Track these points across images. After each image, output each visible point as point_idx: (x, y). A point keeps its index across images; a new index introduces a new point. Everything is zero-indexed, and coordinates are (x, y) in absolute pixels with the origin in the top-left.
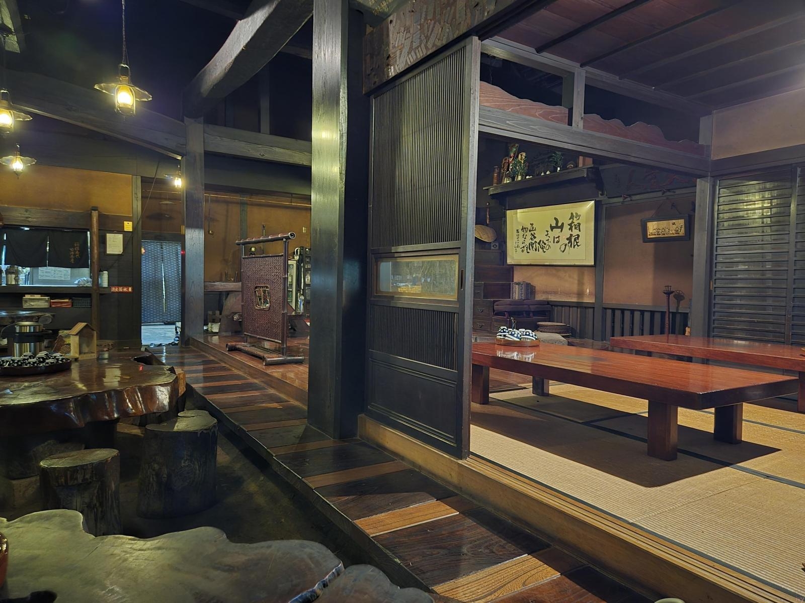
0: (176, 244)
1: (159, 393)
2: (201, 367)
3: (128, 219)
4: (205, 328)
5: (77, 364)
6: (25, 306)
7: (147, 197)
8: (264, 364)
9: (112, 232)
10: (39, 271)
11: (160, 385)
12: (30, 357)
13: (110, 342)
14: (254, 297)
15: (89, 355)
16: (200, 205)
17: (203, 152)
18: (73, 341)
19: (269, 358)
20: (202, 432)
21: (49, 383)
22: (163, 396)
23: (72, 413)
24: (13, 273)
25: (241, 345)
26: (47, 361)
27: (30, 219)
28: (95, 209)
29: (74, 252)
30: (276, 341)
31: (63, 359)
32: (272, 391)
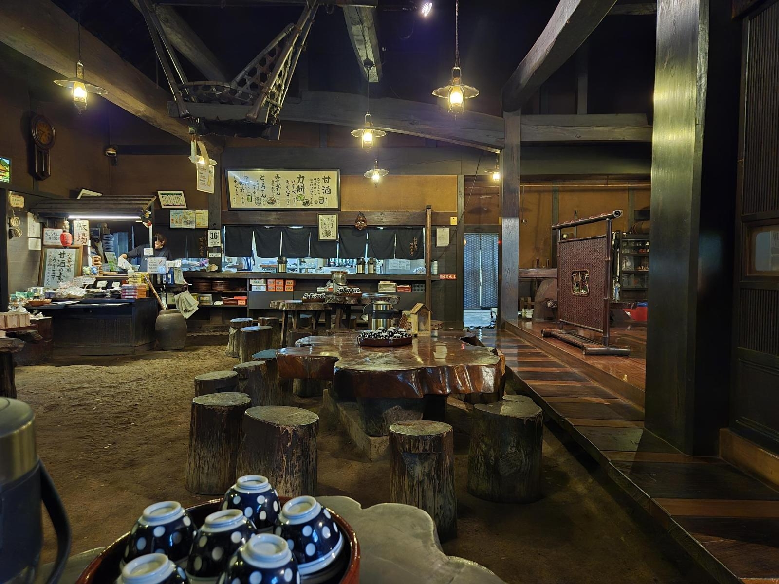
0: (493, 235)
1: (485, 374)
2: (515, 351)
3: (454, 214)
4: (519, 314)
5: (416, 339)
6: (380, 290)
7: (469, 195)
8: (584, 353)
9: (441, 227)
10: (390, 263)
11: (484, 366)
12: (383, 331)
13: (440, 322)
14: (570, 283)
15: (425, 332)
16: (517, 194)
17: (520, 143)
18: (413, 319)
19: (588, 347)
20: (528, 419)
21: (396, 355)
22: (489, 378)
23: (414, 384)
24: (372, 264)
25: (556, 331)
26: (395, 335)
27: (383, 221)
28: (429, 208)
29: (413, 246)
30: (597, 329)
31: (406, 334)
32: (595, 384)
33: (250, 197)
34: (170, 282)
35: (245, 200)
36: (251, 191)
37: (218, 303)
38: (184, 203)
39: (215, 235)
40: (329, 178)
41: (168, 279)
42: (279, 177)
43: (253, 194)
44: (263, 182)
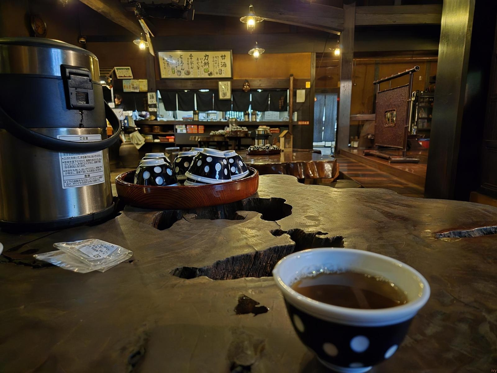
0: (334, 95)
1: (326, 167)
3: (308, 80)
4: (349, 145)
5: (283, 152)
7: (319, 67)
8: (390, 162)
9: (299, 89)
10: (266, 114)
11: (326, 162)
12: (262, 146)
14: (384, 119)
17: (354, 27)
18: (282, 140)
19: (393, 158)
22: (328, 170)
24: (254, 115)
25: (373, 152)
26: (270, 148)
27: (262, 85)
28: (292, 75)
29: (281, 103)
30: (399, 147)
31: (277, 149)
33: (173, 70)
34: (126, 125)
35: (170, 72)
36: (174, 66)
37: (157, 141)
38: (131, 75)
39: (152, 96)
40: (225, 56)
41: (125, 123)
42: (192, 56)
43: (175, 68)
44: (182, 60)
